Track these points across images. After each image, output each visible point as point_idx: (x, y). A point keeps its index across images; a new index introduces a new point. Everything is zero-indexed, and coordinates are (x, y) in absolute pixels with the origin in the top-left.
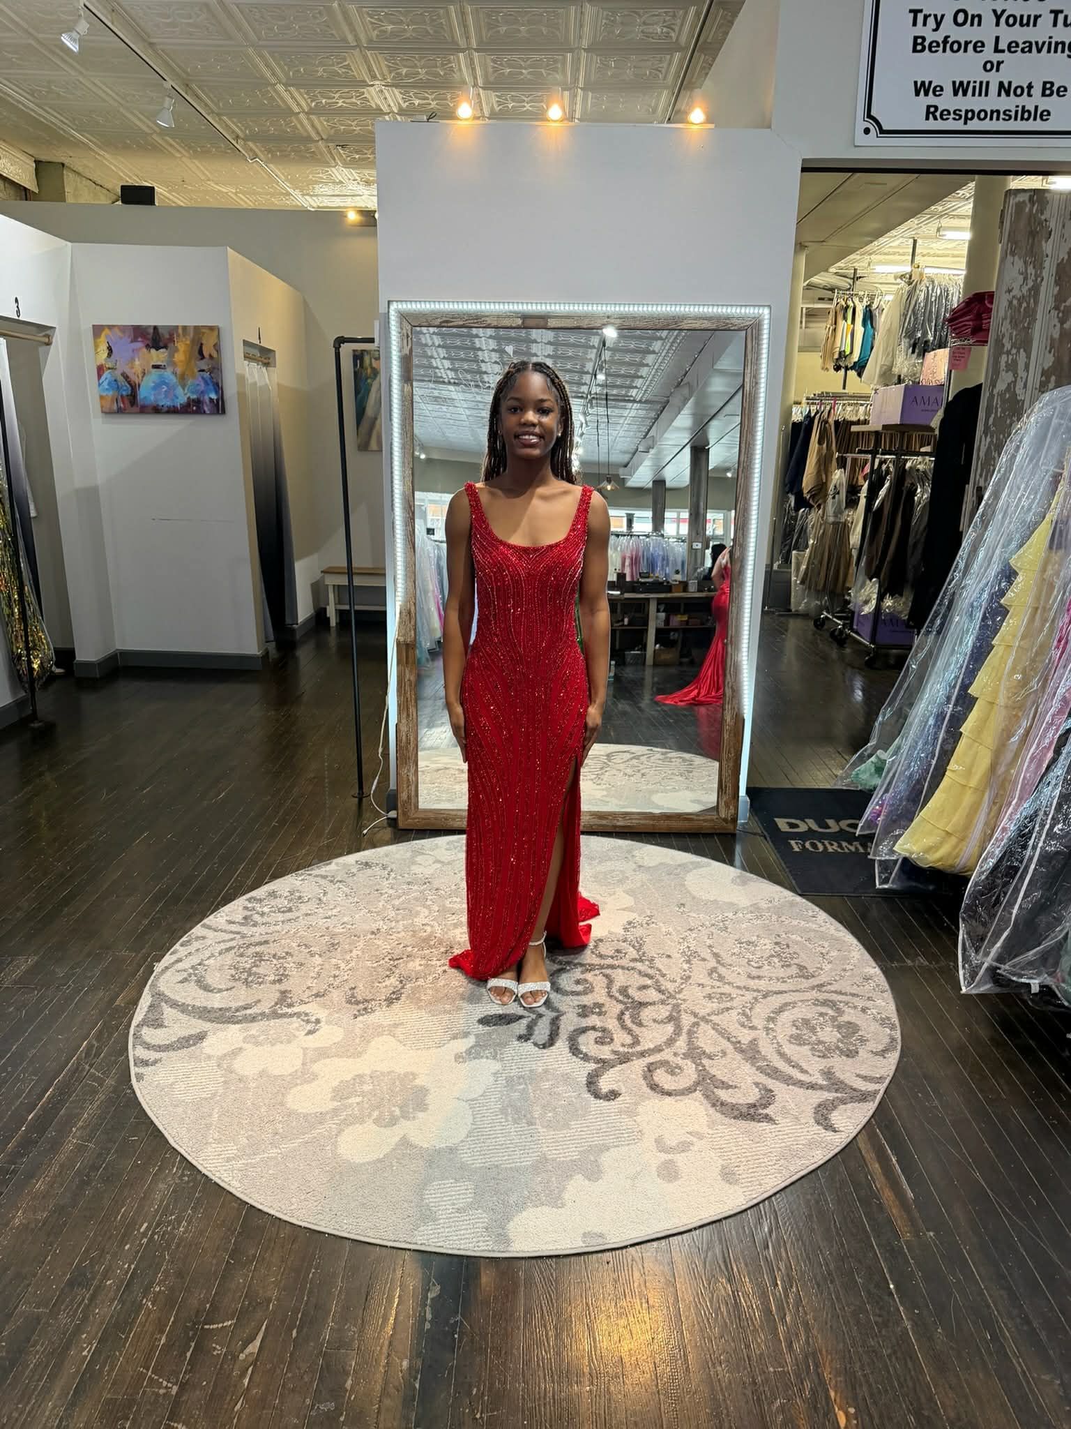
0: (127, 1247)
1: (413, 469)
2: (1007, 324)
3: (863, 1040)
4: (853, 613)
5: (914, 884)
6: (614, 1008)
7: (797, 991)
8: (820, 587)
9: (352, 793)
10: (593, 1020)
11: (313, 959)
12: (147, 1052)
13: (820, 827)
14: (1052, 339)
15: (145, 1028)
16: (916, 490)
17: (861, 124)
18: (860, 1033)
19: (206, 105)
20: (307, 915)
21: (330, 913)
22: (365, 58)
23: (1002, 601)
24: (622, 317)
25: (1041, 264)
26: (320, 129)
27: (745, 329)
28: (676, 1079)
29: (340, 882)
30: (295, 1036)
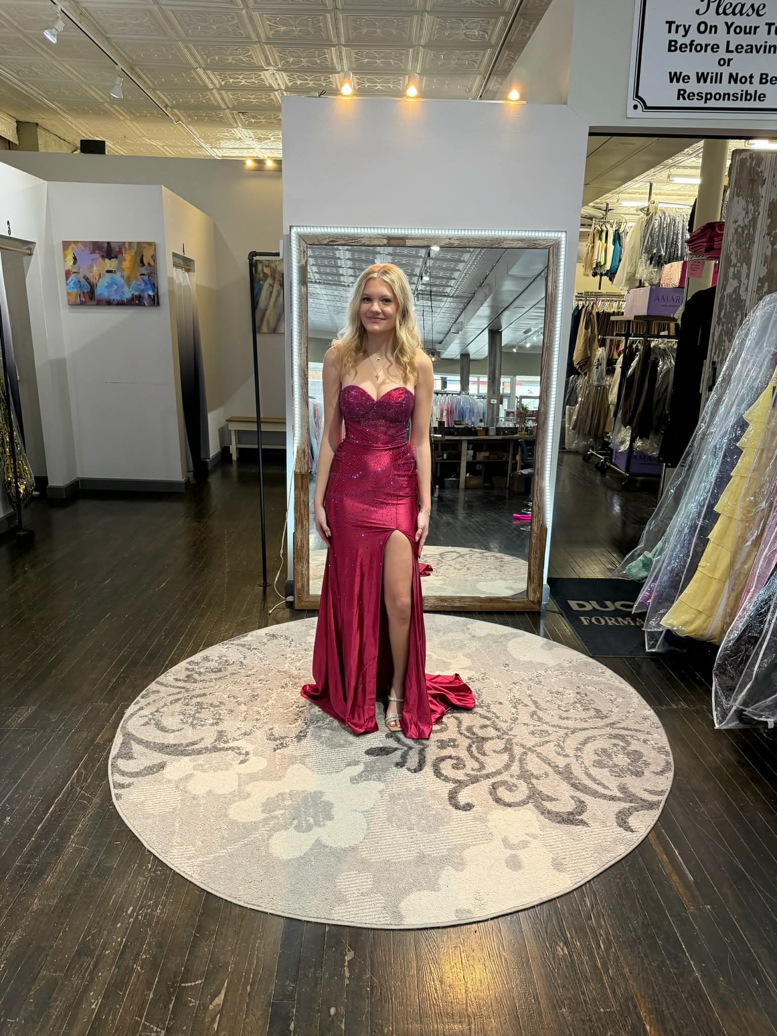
0: (119, 925)
1: (307, 348)
2: (734, 245)
3: (647, 764)
4: (612, 450)
5: (673, 648)
6: (464, 742)
7: (595, 728)
8: (587, 432)
9: (258, 582)
10: (450, 751)
11: (240, 707)
12: (122, 777)
13: (601, 606)
14: (766, 256)
15: (119, 759)
16: (659, 362)
17: (632, 102)
18: (644, 758)
19: (145, 83)
20: (233, 674)
21: (250, 673)
22: (263, 50)
23: (738, 444)
24: (460, 239)
25: (758, 203)
26: (227, 100)
27: (548, 248)
28: (514, 794)
29: (255, 649)
30: (231, 764)
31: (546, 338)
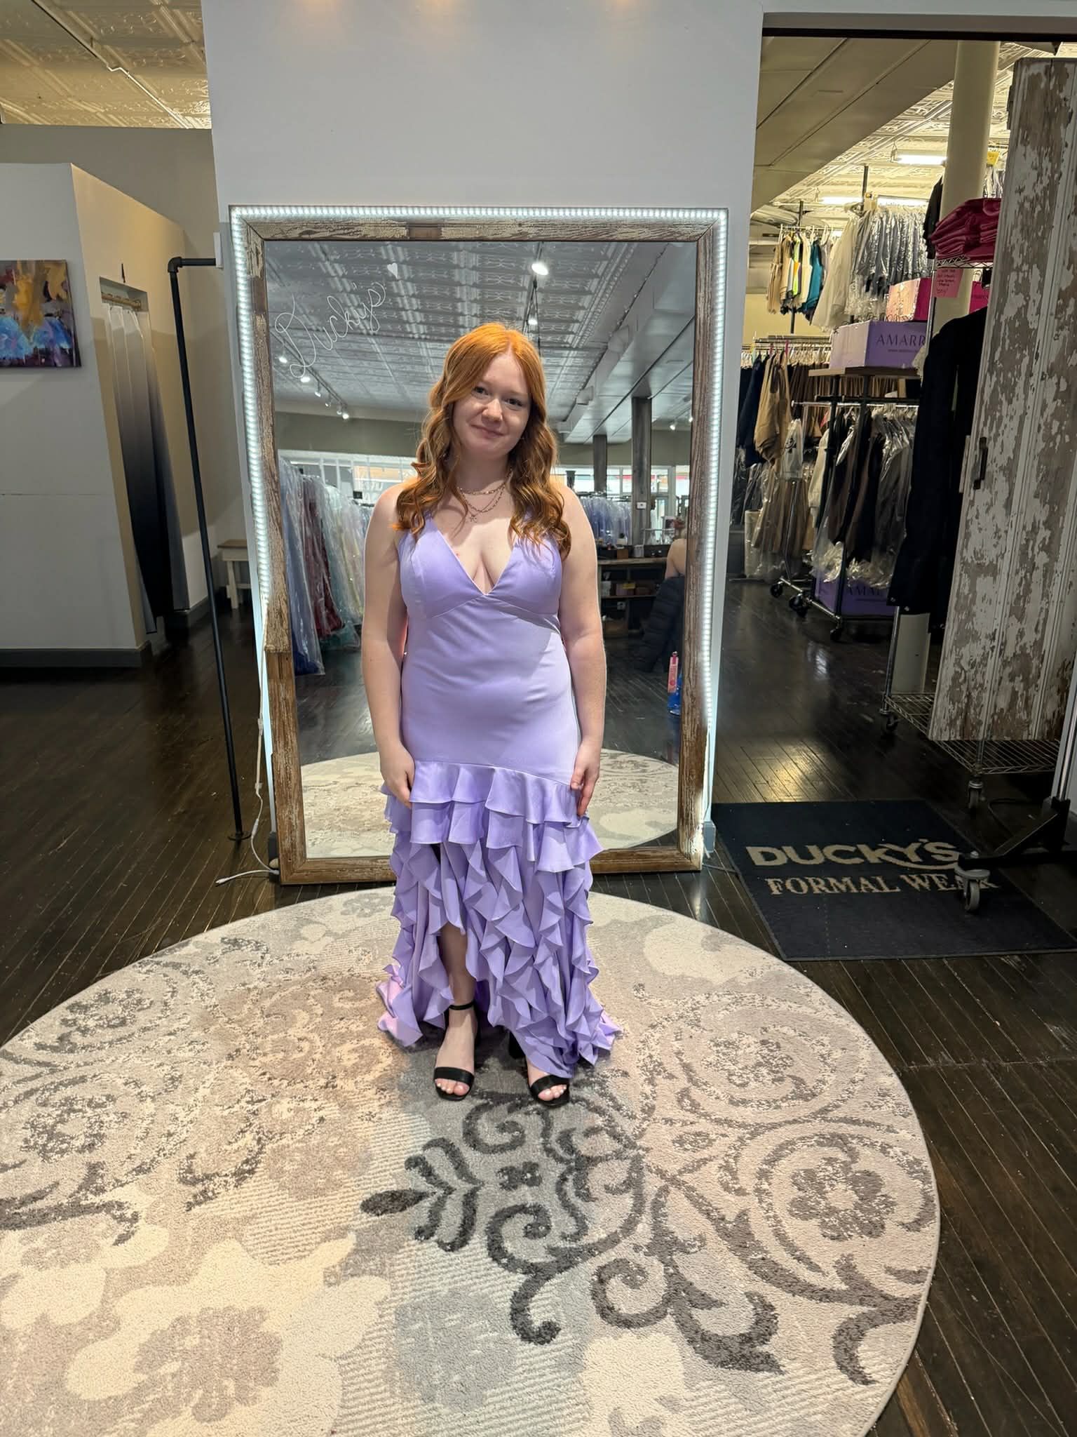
1: (272, 426)
2: (1017, 231)
3: (889, 1204)
4: (815, 580)
6: (552, 1171)
7: (795, 1121)
8: (777, 550)
9: (229, 833)
10: (524, 1194)
11: (143, 1106)
13: (802, 857)
14: (1071, 252)
16: (884, 441)
18: (884, 1191)
20: (145, 1029)
21: (176, 1026)
24: (540, 224)
25: (1060, 154)
26: (187, 26)
27: (695, 239)
28: (638, 1293)
29: (197, 972)
30: (98, 1247)
31: (697, 402)
